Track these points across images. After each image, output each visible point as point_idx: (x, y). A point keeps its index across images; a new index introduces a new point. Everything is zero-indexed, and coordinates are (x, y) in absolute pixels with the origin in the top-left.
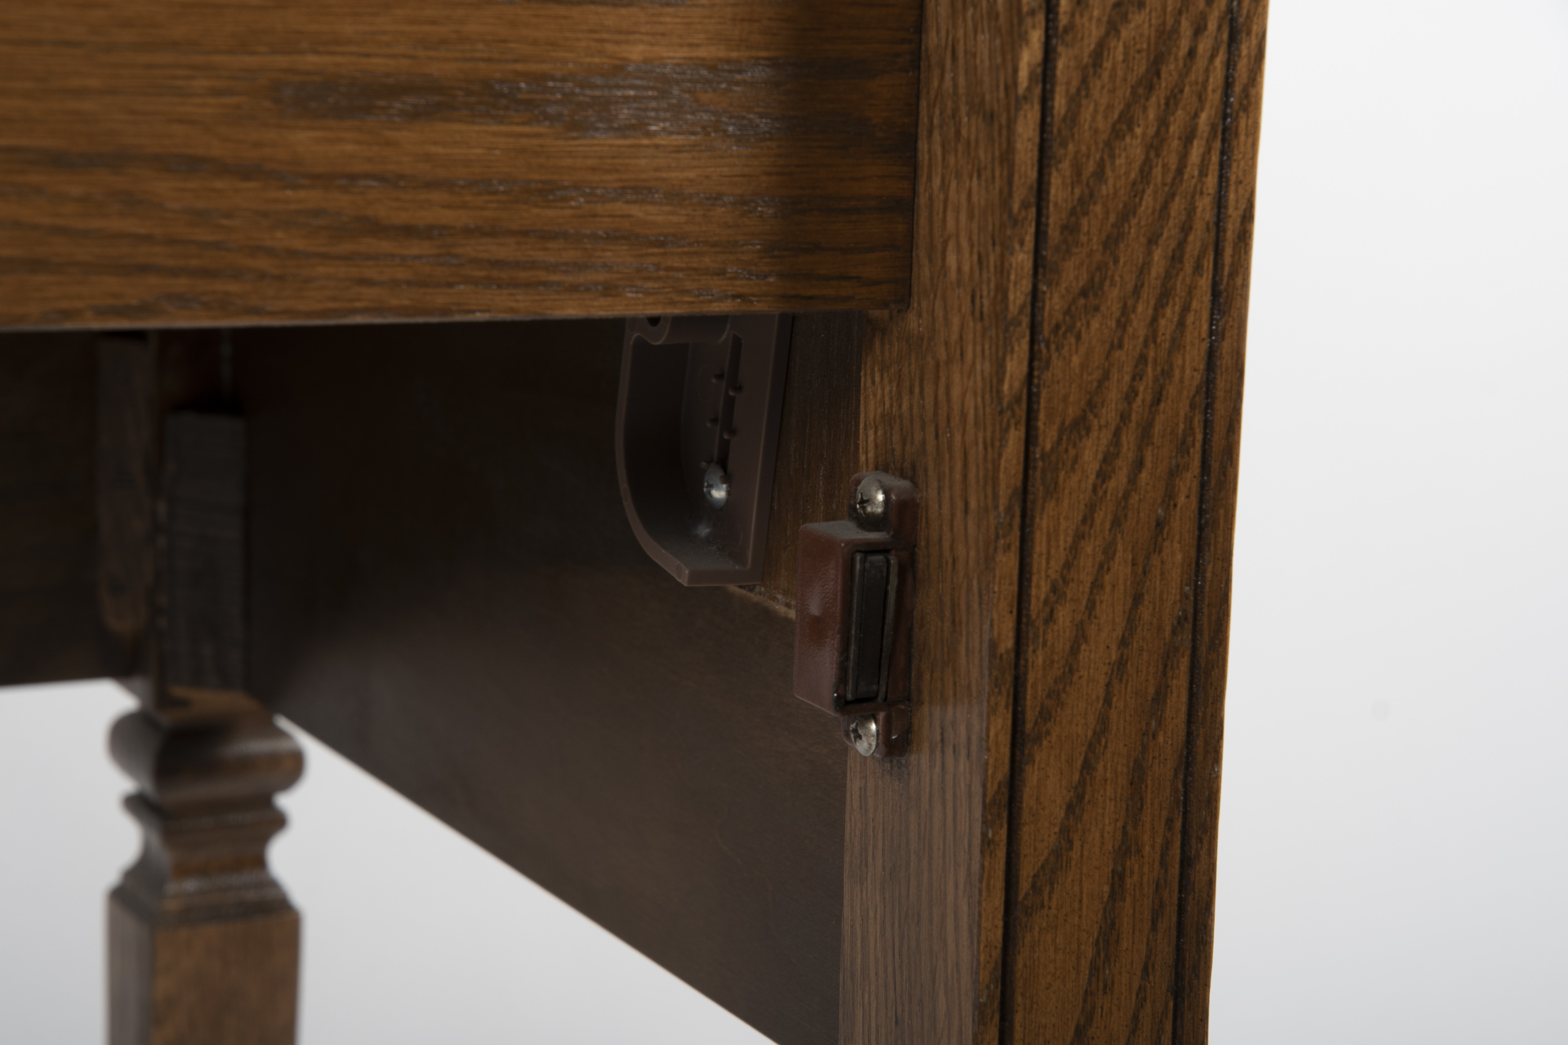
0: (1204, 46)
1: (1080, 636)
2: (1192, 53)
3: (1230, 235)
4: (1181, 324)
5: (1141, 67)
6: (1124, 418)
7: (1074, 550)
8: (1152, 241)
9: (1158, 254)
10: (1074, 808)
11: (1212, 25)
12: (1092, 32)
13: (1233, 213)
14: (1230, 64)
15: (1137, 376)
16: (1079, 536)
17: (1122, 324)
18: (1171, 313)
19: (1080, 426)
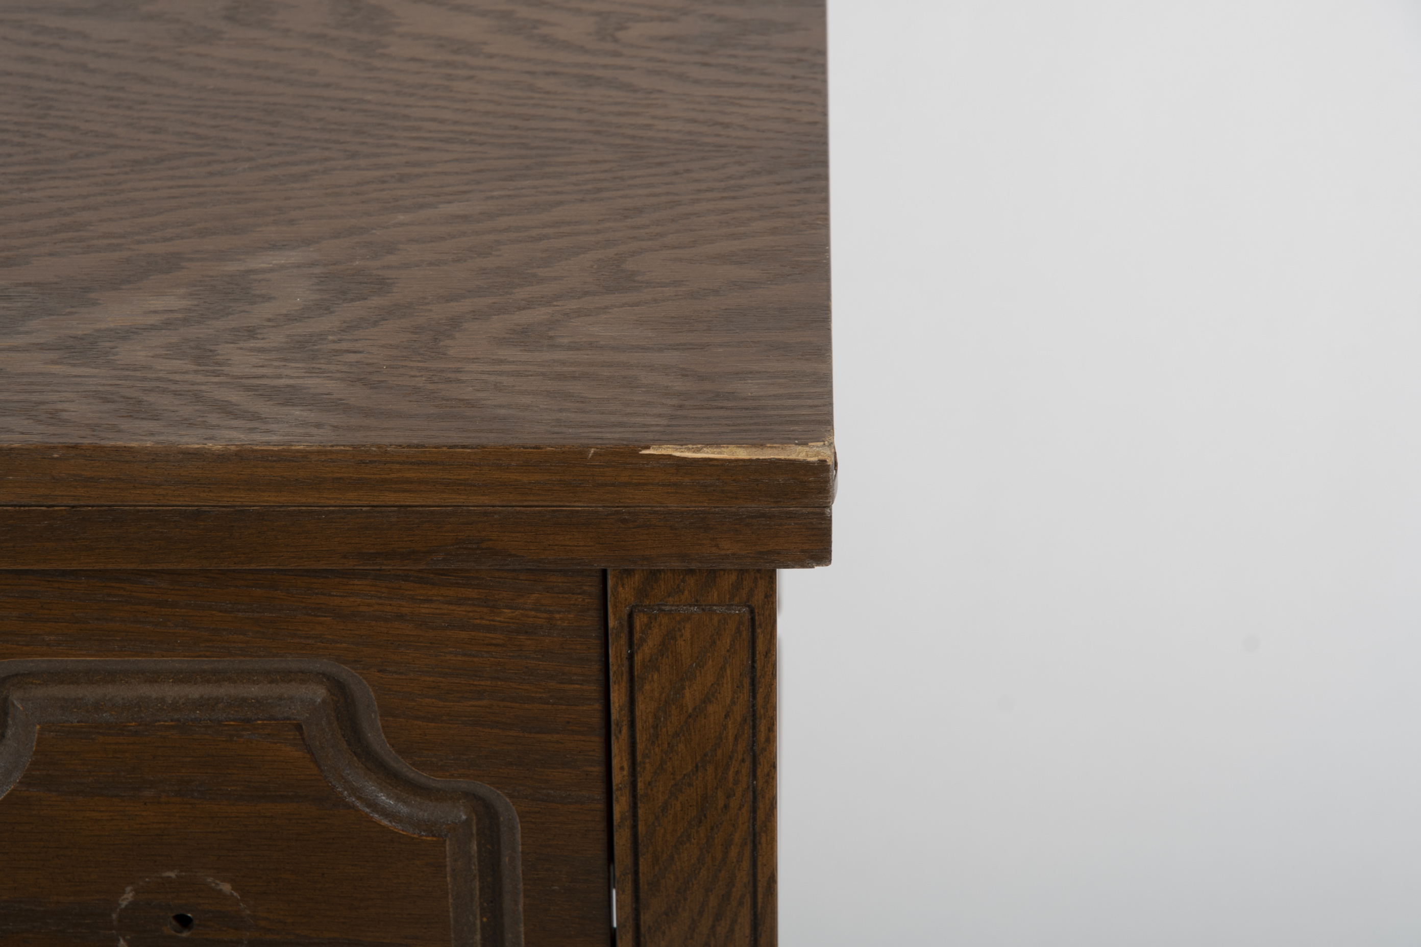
0: (735, 804)
3: (762, 887)
12: (659, 796)
17: (693, 928)
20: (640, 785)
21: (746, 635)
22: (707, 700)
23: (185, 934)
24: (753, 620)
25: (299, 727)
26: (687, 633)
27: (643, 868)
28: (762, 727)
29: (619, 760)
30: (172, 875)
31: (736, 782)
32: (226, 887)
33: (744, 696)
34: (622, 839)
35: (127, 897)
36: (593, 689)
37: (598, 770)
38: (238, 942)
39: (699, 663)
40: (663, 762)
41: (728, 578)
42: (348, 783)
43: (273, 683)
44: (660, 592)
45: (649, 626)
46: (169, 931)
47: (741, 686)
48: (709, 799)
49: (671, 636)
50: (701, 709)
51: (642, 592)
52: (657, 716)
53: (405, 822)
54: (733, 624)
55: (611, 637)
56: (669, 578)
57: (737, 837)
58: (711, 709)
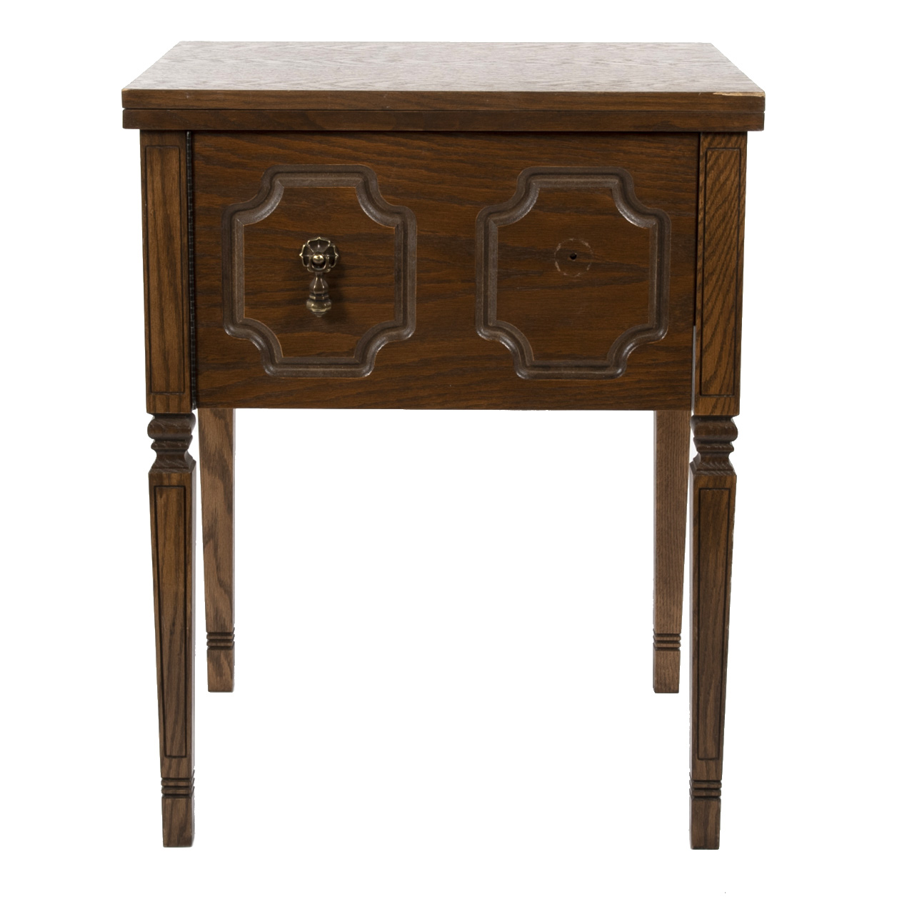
0: (733, 215)
1: (713, 307)
2: (731, 216)
3: (740, 244)
4: (731, 258)
5: (721, 218)
6: (721, 273)
7: (712, 293)
8: (725, 245)
9: (726, 247)
10: (713, 335)
11: (735, 211)
12: (712, 212)
13: (740, 241)
14: (739, 217)
15: (723, 266)
16: (712, 291)
17: (720, 258)
18: (729, 256)
19: (712, 274)
20: (707, 208)
21: (738, 158)
22: (727, 179)
23: (574, 260)
24: (740, 153)
25: (611, 190)
26: (722, 157)
27: (706, 237)
28: (742, 189)
29: (701, 200)
30: (572, 239)
32: (587, 244)
33: (737, 179)
34: (700, 227)
35: (559, 247)
36: (694, 177)
37: (694, 205)
38: (589, 263)
39: (725, 167)
40: (714, 201)
41: (734, 139)
42: (623, 211)
43: (603, 178)
44: (715, 143)
45: (711, 155)
46: (570, 259)
47: (736, 175)
48: (726, 213)
49: (717, 158)
50: (724, 183)
51: (710, 144)
52: (712, 185)
53: (638, 224)
54: (735, 154)
55: (701, 159)
56: (718, 139)
57: (734, 226)
58: (727, 183)
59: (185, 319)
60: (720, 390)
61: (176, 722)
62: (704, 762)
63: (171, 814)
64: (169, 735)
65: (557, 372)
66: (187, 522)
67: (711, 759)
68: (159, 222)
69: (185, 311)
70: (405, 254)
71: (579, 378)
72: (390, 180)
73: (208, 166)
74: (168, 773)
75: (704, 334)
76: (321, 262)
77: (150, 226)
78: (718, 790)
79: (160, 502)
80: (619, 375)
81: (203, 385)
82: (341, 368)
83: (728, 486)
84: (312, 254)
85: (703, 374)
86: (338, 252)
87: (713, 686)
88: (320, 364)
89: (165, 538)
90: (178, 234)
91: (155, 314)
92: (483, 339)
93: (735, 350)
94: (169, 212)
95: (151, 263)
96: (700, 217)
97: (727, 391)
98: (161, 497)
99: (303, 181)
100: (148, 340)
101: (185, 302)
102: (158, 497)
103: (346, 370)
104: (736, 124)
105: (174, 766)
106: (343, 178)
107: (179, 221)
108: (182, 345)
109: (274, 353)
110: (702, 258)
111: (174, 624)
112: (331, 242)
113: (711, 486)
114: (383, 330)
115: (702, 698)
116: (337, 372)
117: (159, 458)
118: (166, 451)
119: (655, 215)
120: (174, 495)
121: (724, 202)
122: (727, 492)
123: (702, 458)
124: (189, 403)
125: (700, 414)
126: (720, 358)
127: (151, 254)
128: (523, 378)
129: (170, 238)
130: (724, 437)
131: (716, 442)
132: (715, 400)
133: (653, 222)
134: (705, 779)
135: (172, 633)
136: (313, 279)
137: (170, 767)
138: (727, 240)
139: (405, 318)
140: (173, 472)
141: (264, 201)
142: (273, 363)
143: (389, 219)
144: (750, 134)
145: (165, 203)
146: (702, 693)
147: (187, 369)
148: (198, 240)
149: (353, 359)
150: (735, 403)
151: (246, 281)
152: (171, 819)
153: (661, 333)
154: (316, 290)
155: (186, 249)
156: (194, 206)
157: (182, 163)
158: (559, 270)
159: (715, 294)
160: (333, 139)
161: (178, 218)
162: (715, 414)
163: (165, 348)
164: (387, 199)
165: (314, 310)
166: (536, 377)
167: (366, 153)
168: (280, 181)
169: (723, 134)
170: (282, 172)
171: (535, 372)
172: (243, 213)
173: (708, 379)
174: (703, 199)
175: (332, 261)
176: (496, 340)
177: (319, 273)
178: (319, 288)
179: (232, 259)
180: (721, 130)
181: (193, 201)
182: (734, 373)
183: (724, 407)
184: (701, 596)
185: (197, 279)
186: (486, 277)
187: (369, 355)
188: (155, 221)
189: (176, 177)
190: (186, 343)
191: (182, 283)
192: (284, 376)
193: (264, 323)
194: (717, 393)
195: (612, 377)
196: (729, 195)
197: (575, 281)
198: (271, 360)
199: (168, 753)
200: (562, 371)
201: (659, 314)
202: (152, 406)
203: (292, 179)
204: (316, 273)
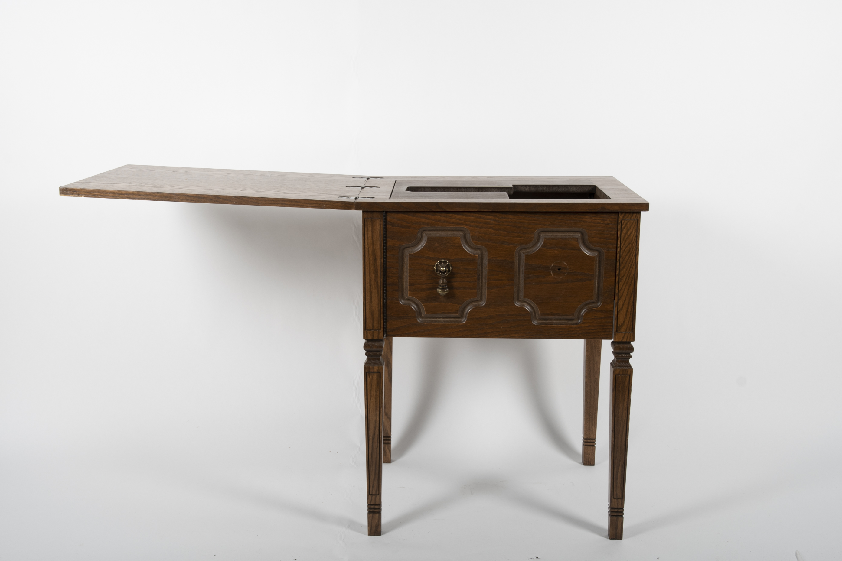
0: (633, 250)
1: (623, 292)
2: (632, 250)
4: (632, 270)
5: (628, 251)
6: (627, 276)
7: (623, 286)
8: (629, 263)
9: (630, 264)
10: (623, 305)
11: (634, 248)
12: (624, 249)
13: (636, 262)
14: (636, 251)
15: (628, 273)
16: (623, 285)
17: (627, 269)
18: (631, 269)
19: (623, 277)
20: (621, 247)
21: (636, 223)
22: (631, 233)
23: (559, 271)
24: (637, 222)
25: (577, 239)
26: (629, 223)
27: (621, 260)
28: (638, 238)
29: (619, 243)
30: (559, 261)
31: (634, 246)
32: (565, 263)
33: (636, 233)
34: (618, 255)
35: (553, 265)
36: (616, 233)
37: (615, 246)
38: (566, 272)
39: (630, 228)
40: (624, 243)
41: (635, 215)
42: (582, 248)
43: (574, 233)
44: (626, 217)
45: (624, 222)
46: (557, 270)
47: (635, 231)
48: (630, 249)
49: (627, 224)
50: (630, 235)
51: (623, 217)
52: (624, 236)
53: (589, 254)
54: (635, 222)
55: (619, 224)
56: (627, 215)
57: (634, 255)
58: (631, 235)
59: (381, 297)
60: (626, 330)
61: (374, 479)
62: (616, 500)
63: (372, 521)
64: (371, 485)
65: (550, 322)
66: (381, 389)
67: (619, 498)
68: (370, 252)
69: (381, 293)
70: (482, 267)
71: (561, 324)
72: (476, 234)
73: (393, 227)
74: (371, 502)
75: (619, 304)
76: (444, 271)
77: (366, 254)
78: (622, 512)
79: (369, 379)
80: (579, 323)
81: (389, 326)
82: (451, 319)
83: (629, 373)
84: (440, 267)
85: (618, 322)
86: (452, 267)
87: (620, 465)
88: (442, 317)
89: (371, 396)
90: (379, 258)
91: (368, 294)
92: (517, 306)
93: (633, 312)
94: (375, 248)
95: (366, 271)
96: (618, 250)
97: (629, 330)
98: (369, 377)
99: (436, 234)
100: (364, 306)
101: (381, 289)
102: (368, 377)
103: (454, 320)
104: (636, 208)
105: (373, 499)
106: (454, 233)
107: (379, 252)
108: (380, 308)
109: (421, 312)
110: (618, 269)
111: (374, 435)
112: (449, 262)
113: (621, 374)
114: (472, 302)
115: (615, 470)
116: (450, 321)
117: (369, 359)
118: (372, 356)
119: (597, 250)
120: (375, 376)
121: (629, 244)
122: (628, 376)
123: (617, 361)
124: (382, 335)
125: (616, 341)
126: (626, 315)
127: (366, 267)
128: (535, 324)
129: (375, 260)
130: (627, 351)
131: (623, 353)
132: (623, 334)
133: (596, 253)
134: (616, 507)
135: (373, 439)
136: (440, 279)
137: (372, 499)
138: (630, 261)
139: (481, 296)
140: (375, 366)
141: (418, 243)
142: (421, 317)
143: (475, 252)
144: (642, 213)
145: (373, 244)
146: (615, 468)
147: (382, 319)
148: (388, 261)
149: (457, 315)
150: (633, 335)
151: (409, 280)
152: (372, 523)
153: (599, 304)
154: (442, 284)
155: (382, 265)
156: (386, 245)
157: (381, 226)
158: (553, 275)
159: (624, 286)
160: (450, 215)
161: (379, 251)
162: (623, 341)
163: (372, 310)
164: (474, 242)
165: (440, 293)
166: (541, 324)
167: (465, 221)
168: (426, 234)
169: (629, 213)
170: (427, 230)
171: (540, 321)
172: (408, 248)
173: (620, 325)
174: (620, 242)
175: (449, 270)
176: (523, 307)
177: (443, 276)
178: (443, 283)
179: (403, 269)
180: (629, 211)
181: (386, 243)
182: (633, 322)
183: (627, 338)
184: (616, 423)
185: (387, 279)
186: (519, 278)
187: (465, 313)
188: (369, 252)
189: (379, 232)
190: (382, 307)
191: (380, 280)
192: (426, 323)
193: (417, 299)
194: (625, 331)
195: (576, 324)
196: (632, 241)
197: (560, 280)
198: (420, 315)
199: (371, 493)
200: (553, 321)
201: (598, 295)
202: (366, 336)
203: (431, 233)
204: (442, 276)
